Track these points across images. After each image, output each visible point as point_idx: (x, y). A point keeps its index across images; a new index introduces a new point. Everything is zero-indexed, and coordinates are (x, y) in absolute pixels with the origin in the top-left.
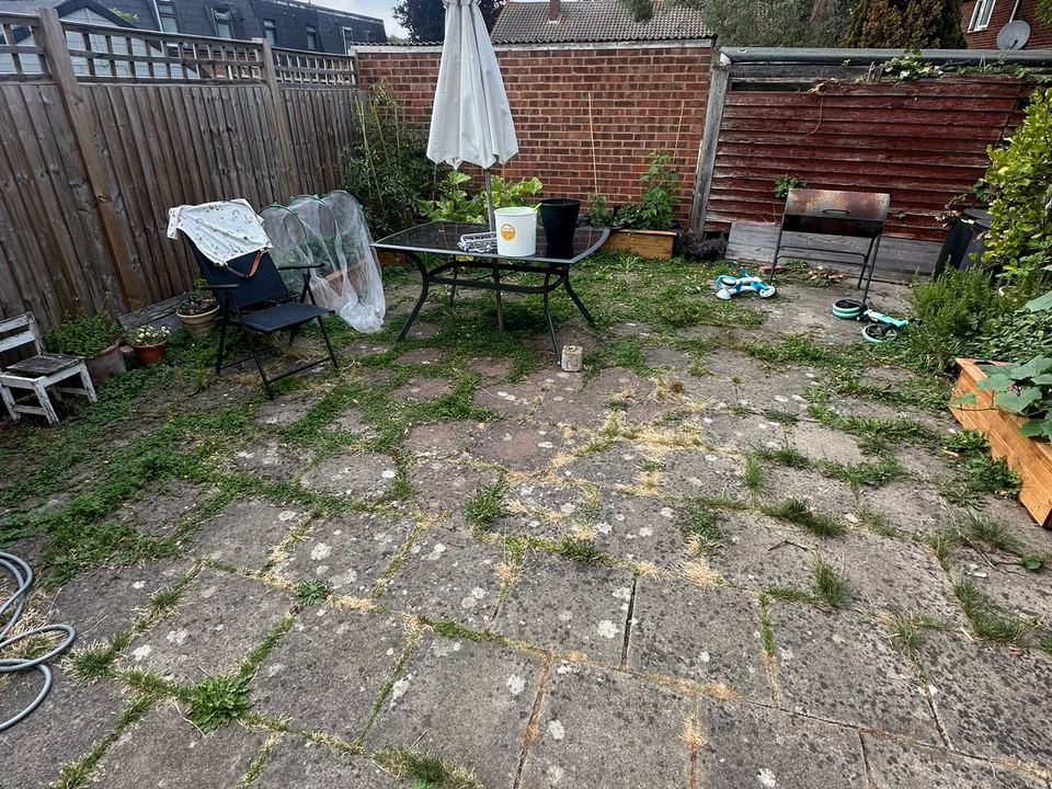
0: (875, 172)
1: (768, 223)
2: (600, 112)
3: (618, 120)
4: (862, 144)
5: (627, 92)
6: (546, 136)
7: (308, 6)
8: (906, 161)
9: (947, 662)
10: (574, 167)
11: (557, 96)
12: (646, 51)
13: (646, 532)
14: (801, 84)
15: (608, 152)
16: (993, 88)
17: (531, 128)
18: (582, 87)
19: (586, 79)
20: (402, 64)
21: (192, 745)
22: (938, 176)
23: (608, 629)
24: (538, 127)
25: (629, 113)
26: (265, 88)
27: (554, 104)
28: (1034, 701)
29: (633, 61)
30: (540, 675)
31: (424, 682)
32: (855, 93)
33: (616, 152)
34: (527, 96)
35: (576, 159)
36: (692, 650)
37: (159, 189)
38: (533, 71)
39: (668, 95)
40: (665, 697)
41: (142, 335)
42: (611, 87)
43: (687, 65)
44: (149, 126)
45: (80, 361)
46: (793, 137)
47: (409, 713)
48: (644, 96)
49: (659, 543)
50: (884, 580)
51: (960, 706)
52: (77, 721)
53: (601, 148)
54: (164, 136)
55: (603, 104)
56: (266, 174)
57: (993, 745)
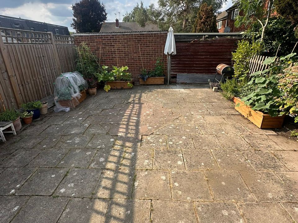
0: (208, 60)
1: (185, 73)
2: (142, 49)
3: (146, 51)
4: (204, 54)
5: (148, 44)
6: (129, 55)
7: (44, 23)
8: (214, 57)
9: (250, 155)
10: (136, 63)
11: (130, 45)
12: (152, 34)
13: (181, 142)
14: (189, 41)
15: (145, 59)
16: (229, 40)
17: (124, 53)
18: (137, 43)
19: (138, 41)
20: (87, 38)
21: (88, 207)
22: (221, 60)
23: (180, 163)
24: (126, 53)
25: (149, 49)
26: (52, 45)
27: (130, 47)
28: (267, 159)
29: (149, 36)
30: (168, 175)
31: (142, 182)
32: (201, 42)
33: (147, 58)
34: (122, 45)
35: (137, 61)
36: (200, 163)
37: (26, 73)
38: (124, 39)
39: (158, 44)
40: (197, 173)
41: (25, 114)
42: (144, 43)
43: (162, 37)
44: (23, 56)
45: (11, 122)
46: (189, 53)
47: (141, 189)
48: (152, 44)
49: (184, 144)
50: (233, 143)
51: (255, 163)
52: (52, 209)
53: (143, 57)
54: (26, 59)
55: (142, 47)
56: (53, 68)
57: (263, 168)
